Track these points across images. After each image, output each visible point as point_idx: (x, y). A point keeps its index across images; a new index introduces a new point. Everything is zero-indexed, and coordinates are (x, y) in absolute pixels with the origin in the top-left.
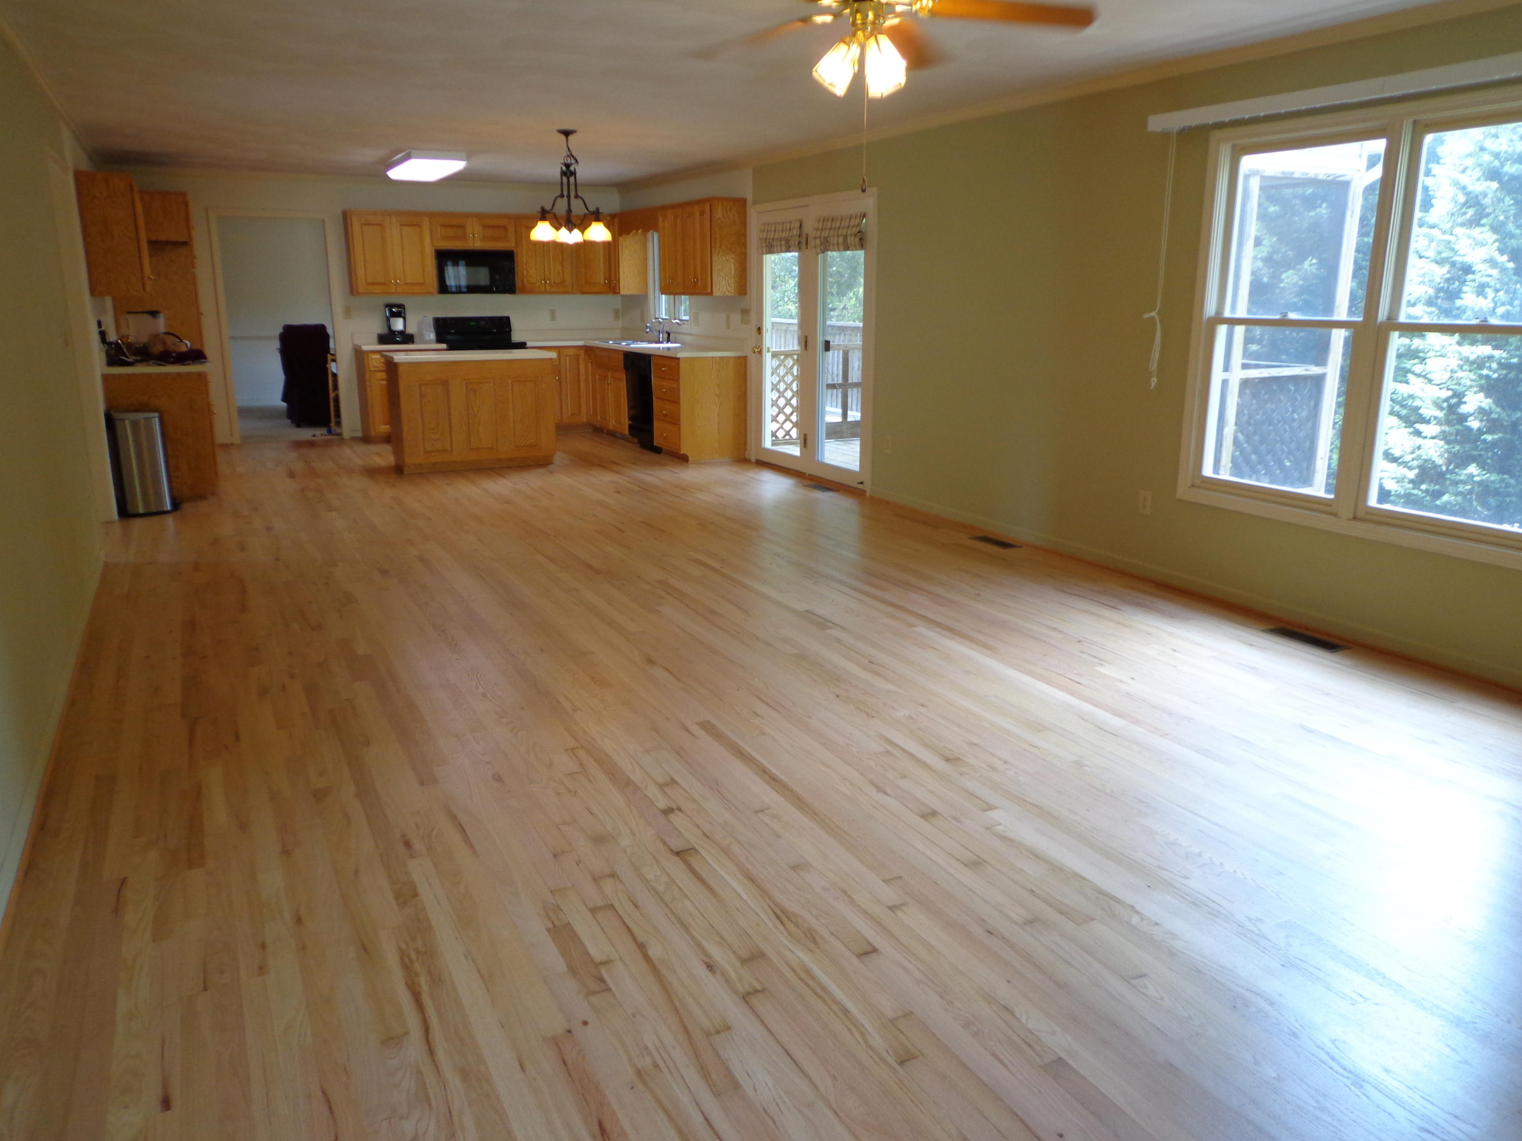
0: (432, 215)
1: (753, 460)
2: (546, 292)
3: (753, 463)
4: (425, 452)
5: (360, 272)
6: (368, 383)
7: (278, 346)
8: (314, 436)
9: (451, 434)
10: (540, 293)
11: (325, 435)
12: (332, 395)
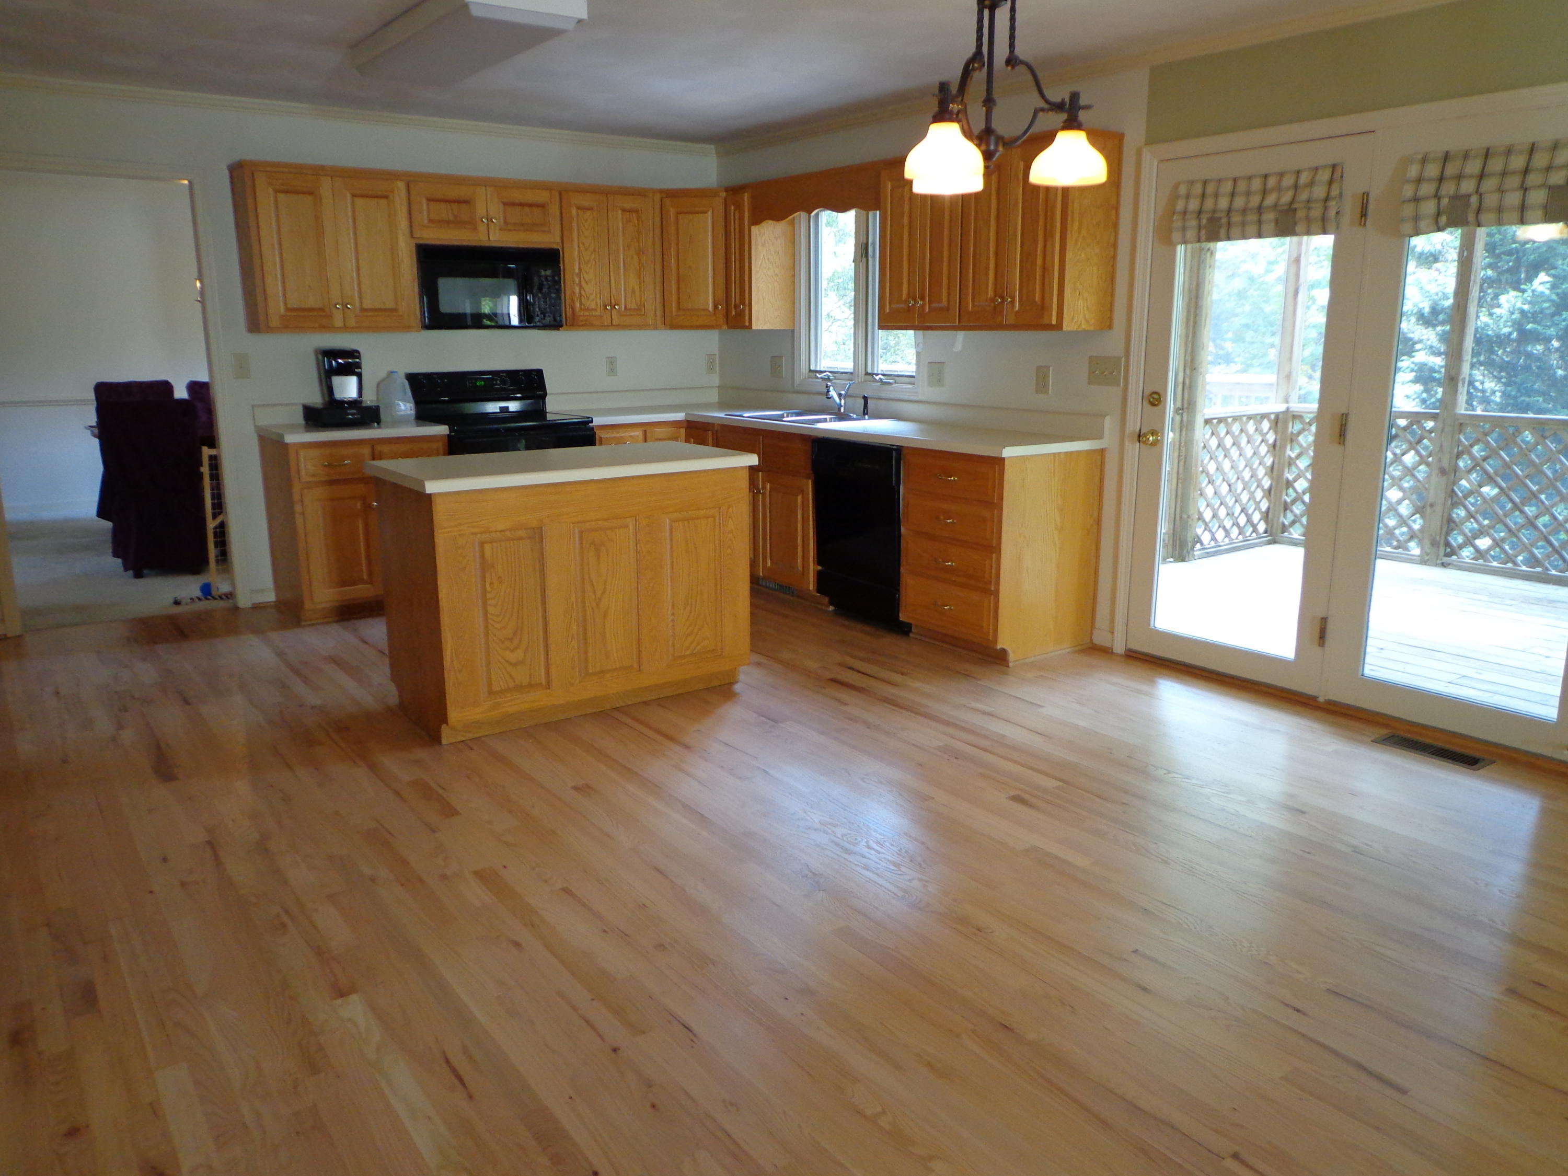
0: (411, 180)
1: (1119, 648)
2: (611, 326)
3: (1118, 655)
4: (491, 693)
5: (274, 286)
6: (298, 508)
7: (93, 420)
8: (177, 603)
9: (547, 646)
10: (603, 327)
11: (200, 599)
12: (211, 524)
